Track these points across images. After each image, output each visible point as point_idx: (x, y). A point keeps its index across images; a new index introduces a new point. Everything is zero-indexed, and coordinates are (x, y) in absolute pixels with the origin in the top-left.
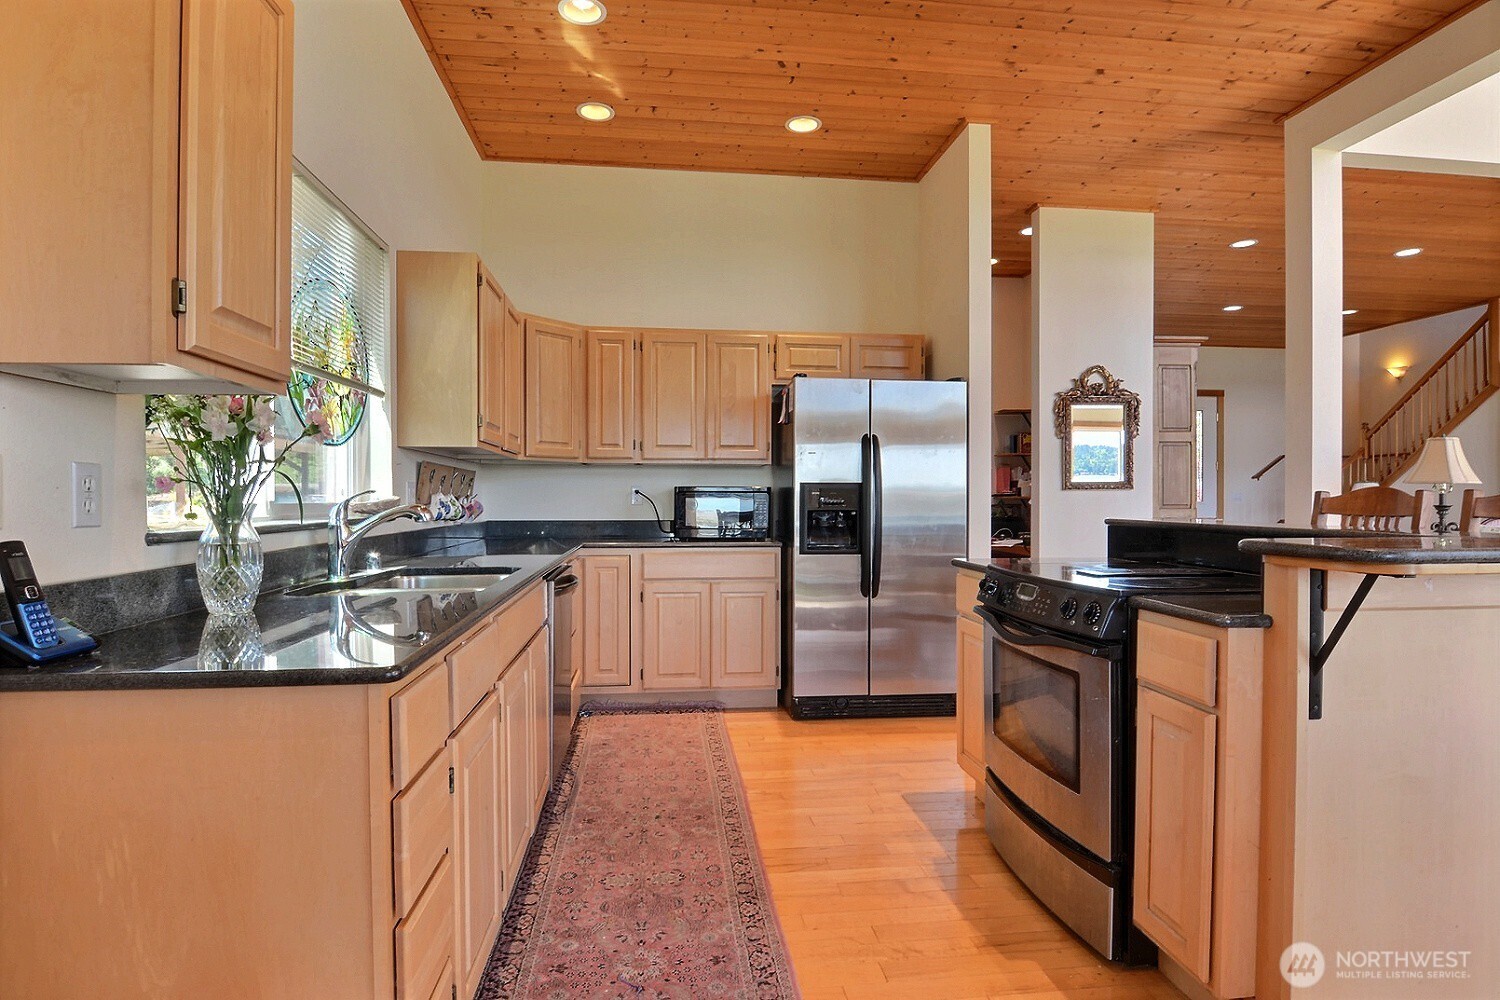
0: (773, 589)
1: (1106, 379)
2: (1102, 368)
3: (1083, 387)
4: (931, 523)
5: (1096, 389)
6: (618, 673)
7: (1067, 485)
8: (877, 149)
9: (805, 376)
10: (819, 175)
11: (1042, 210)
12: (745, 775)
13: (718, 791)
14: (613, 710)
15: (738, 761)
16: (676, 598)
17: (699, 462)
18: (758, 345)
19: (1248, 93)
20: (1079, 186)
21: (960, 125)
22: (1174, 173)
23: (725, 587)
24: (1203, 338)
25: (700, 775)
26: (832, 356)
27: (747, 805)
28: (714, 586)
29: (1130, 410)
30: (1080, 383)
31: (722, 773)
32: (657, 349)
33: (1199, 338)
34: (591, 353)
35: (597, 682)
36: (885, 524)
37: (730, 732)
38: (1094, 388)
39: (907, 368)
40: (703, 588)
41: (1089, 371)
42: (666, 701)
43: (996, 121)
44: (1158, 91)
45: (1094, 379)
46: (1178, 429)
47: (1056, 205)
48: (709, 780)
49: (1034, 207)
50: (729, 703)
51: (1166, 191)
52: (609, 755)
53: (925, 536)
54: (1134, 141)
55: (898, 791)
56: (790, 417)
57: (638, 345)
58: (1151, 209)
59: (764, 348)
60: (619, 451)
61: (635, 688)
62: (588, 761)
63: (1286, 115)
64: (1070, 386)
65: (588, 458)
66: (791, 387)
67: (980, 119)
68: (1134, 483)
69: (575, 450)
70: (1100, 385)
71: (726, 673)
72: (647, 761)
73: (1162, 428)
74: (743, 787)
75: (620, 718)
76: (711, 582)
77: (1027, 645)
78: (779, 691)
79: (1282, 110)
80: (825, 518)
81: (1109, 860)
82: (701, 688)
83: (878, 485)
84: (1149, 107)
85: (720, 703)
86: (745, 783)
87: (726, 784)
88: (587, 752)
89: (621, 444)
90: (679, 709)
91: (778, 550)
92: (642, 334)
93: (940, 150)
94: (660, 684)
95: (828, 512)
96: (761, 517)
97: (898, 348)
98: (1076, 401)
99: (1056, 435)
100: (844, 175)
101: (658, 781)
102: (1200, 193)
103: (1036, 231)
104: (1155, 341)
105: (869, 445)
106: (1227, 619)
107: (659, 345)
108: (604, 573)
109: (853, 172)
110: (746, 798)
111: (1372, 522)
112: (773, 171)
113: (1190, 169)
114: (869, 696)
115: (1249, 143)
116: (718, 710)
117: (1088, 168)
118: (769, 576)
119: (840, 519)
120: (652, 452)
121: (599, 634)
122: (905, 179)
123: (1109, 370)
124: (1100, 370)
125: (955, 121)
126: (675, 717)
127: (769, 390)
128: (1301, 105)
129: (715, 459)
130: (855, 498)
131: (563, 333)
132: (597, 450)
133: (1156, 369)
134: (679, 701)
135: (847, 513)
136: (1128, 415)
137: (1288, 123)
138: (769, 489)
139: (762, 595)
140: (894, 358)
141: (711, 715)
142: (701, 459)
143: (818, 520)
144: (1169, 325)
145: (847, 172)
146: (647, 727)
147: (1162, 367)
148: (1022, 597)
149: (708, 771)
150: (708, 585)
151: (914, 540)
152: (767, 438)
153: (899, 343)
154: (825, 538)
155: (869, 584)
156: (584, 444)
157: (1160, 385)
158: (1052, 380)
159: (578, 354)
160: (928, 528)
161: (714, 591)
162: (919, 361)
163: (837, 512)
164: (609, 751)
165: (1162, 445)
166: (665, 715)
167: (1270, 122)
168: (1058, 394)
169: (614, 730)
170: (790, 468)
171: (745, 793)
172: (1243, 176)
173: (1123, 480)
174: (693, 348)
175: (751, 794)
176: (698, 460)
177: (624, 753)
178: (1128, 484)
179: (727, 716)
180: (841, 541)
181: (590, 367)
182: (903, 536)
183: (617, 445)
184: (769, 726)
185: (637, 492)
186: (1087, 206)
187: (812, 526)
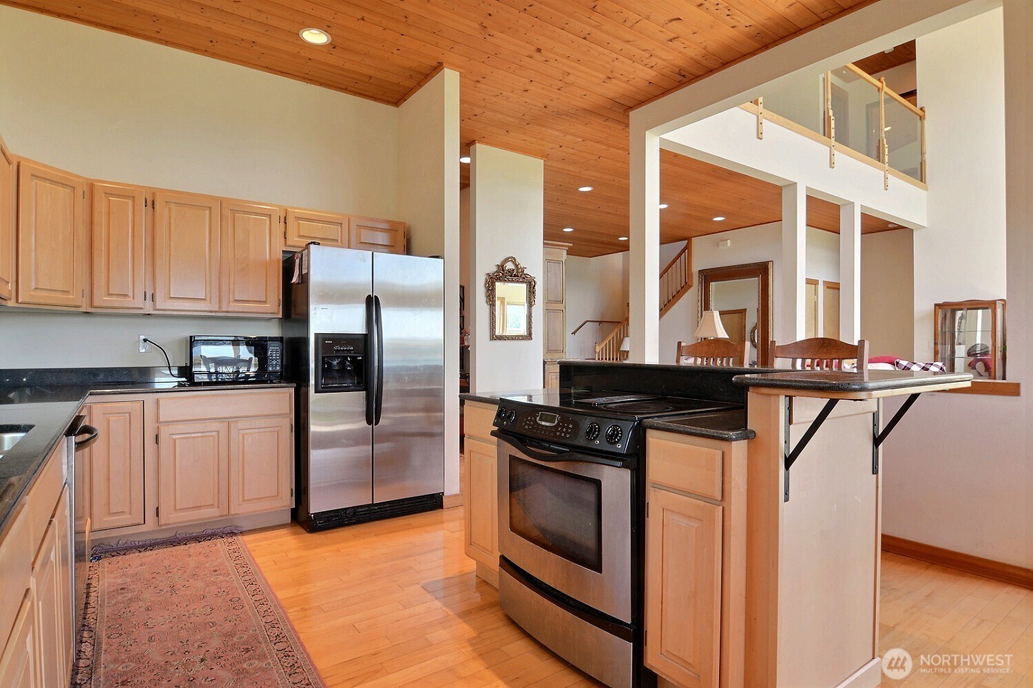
0: (288, 422)
1: (517, 266)
2: (514, 258)
3: (503, 270)
4: (418, 364)
5: (511, 271)
6: (130, 514)
7: (494, 337)
8: (372, 72)
9: (319, 244)
10: (321, 84)
11: (478, 145)
12: (281, 595)
13: (259, 618)
14: (125, 550)
15: (270, 581)
16: (194, 437)
17: (213, 314)
18: (270, 215)
19: (615, 89)
20: (505, 132)
21: (438, 67)
22: (562, 135)
23: (241, 424)
24: (569, 244)
25: (235, 603)
26: (333, 231)
27: (292, 626)
28: (232, 425)
29: (530, 288)
30: (501, 267)
31: (258, 597)
32: (170, 209)
33: (567, 244)
34: (96, 205)
35: (107, 526)
36: (385, 365)
37: (253, 554)
38: (510, 272)
39: (393, 246)
40: (221, 427)
41: (506, 260)
42: (182, 534)
43: (463, 71)
44: (569, 74)
45: (510, 266)
46: (556, 302)
47: (487, 143)
48: (247, 607)
49: (473, 142)
50: (246, 526)
51: (554, 146)
52: (130, 599)
53: (414, 374)
54: (545, 107)
55: (418, 583)
56: (304, 279)
57: (149, 203)
58: (542, 157)
59: (275, 219)
60: (129, 302)
61: (151, 524)
62: (107, 611)
63: (631, 108)
64: (495, 269)
65: (92, 306)
66: (305, 253)
67: (454, 66)
68: (533, 336)
69: (77, 299)
70: (513, 270)
71: (244, 500)
72: (175, 599)
73: (548, 302)
74: (281, 608)
75: (134, 558)
76: (228, 421)
77: (550, 461)
78: (292, 509)
79: (631, 105)
80: (335, 363)
81: (629, 622)
82: (220, 516)
83: (380, 336)
84: (560, 84)
85: (236, 527)
86: (283, 603)
87: (265, 608)
88: (103, 601)
89: (131, 294)
90: (197, 539)
91: (292, 390)
92: (154, 193)
93: (420, 84)
94: (174, 518)
95: (338, 357)
96: (274, 362)
97: (383, 230)
98: (499, 279)
99: (487, 302)
100: (341, 88)
101: (193, 619)
102: (572, 151)
103: (474, 160)
104: (544, 244)
105: (372, 304)
106: (732, 434)
107: (172, 206)
108: (113, 419)
109: (349, 88)
110: (288, 618)
111: (719, 362)
112: (282, 72)
113: (572, 135)
114: (373, 505)
115: (607, 123)
116: (236, 534)
117: (513, 120)
118: (283, 412)
119: (348, 363)
120: (163, 304)
121: (109, 479)
122: (388, 102)
123: (518, 261)
124: (513, 260)
125: (434, 64)
126: (194, 547)
127: (280, 256)
128: (641, 103)
129: (229, 312)
130: (361, 345)
131: (63, 181)
132: (101, 299)
133: (544, 262)
134: (196, 531)
135: (353, 358)
136: (530, 291)
137: (632, 114)
138: (282, 338)
139: (276, 429)
140: (382, 238)
141: (230, 540)
142: (216, 312)
143: (330, 364)
144: (551, 235)
145: (343, 87)
146: (167, 563)
147: (547, 261)
148: (543, 423)
149: (242, 598)
150: (226, 424)
151: (406, 378)
152: (278, 295)
153: (385, 226)
154: (336, 379)
155: (373, 413)
156: (87, 293)
157: (546, 271)
158: (485, 265)
159: (81, 205)
160: (416, 368)
161: (232, 429)
162: (402, 242)
163: (347, 357)
164: (130, 595)
165: (547, 311)
166: (182, 547)
167: (621, 111)
168: (488, 274)
169: (131, 571)
170: (304, 320)
171: (285, 613)
172: (597, 145)
173: (526, 334)
174: (207, 212)
175: (292, 613)
176: (211, 312)
177: (147, 595)
178: (529, 336)
179: (246, 538)
180: (349, 381)
181: (96, 220)
182: (399, 375)
183: (126, 295)
184: (288, 542)
185: (145, 340)
186: (506, 148)
187: (326, 370)
